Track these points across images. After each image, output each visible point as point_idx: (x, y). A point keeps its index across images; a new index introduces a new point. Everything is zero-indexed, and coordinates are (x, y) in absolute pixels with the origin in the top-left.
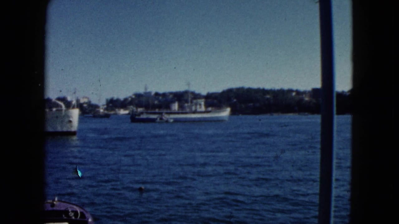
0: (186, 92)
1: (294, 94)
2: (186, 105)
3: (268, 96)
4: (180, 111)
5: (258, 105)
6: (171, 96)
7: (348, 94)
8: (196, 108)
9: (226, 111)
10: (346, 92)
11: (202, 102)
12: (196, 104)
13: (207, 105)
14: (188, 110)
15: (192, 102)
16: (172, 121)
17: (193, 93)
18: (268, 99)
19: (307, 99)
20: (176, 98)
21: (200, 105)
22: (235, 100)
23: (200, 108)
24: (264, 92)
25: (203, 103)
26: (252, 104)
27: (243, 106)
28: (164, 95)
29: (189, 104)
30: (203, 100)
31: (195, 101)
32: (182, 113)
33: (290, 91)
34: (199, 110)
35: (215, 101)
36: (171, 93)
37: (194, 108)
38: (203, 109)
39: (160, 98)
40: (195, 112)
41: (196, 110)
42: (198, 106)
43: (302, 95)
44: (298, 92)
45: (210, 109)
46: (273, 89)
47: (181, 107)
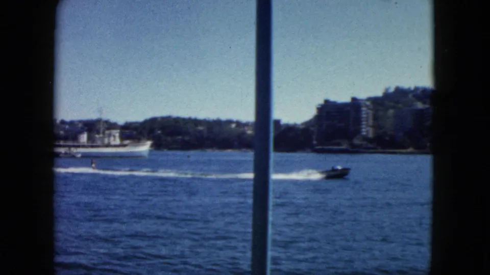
0: (98, 121)
1: (233, 126)
2: (97, 136)
3: (200, 128)
4: (90, 144)
5: (187, 138)
6: (80, 125)
7: (301, 127)
8: (109, 140)
9: (145, 145)
10: (299, 125)
11: (116, 133)
12: (110, 135)
13: (123, 137)
14: (99, 143)
15: (104, 133)
16: (79, 155)
17: (107, 122)
18: (200, 132)
19: (250, 132)
20: (86, 128)
21: (114, 136)
22: (159, 132)
23: (114, 140)
24: (196, 122)
25: (117, 135)
26: (180, 137)
27: (169, 139)
28: (72, 123)
29: (101, 135)
30: (119, 131)
31: (107, 132)
32: (92, 147)
33: (230, 122)
34: (113, 143)
35: (135, 133)
36: (80, 121)
37: (106, 141)
38: (118, 142)
39: (67, 127)
40: (108, 146)
41: (109, 143)
42: (112, 138)
43: (244, 127)
44: (238, 124)
45: (127, 142)
46: (207, 119)
47: (90, 139)
